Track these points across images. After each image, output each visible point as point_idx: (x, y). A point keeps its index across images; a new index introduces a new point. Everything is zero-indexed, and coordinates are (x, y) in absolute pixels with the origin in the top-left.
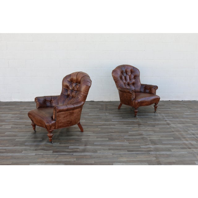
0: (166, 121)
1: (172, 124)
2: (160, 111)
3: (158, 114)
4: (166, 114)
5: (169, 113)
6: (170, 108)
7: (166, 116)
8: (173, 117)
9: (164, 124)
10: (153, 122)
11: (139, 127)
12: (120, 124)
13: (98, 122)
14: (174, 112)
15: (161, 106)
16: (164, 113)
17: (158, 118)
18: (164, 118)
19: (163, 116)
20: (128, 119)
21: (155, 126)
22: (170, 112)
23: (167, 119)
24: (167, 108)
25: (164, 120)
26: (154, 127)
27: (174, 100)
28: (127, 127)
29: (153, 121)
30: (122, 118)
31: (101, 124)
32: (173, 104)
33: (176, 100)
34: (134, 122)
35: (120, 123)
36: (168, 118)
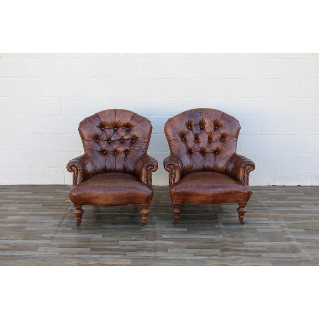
0: (288, 240)
1: (303, 251)
2: (276, 212)
3: (272, 222)
4: (288, 222)
5: (296, 219)
6: (299, 207)
7: (289, 227)
8: (308, 231)
9: (284, 250)
10: (258, 241)
11: (223, 256)
12: (179, 247)
13: (131, 240)
14: (308, 215)
15: (278, 200)
16: (285, 219)
17: (271, 230)
18: (283, 231)
19: (282, 227)
20: (200, 232)
21: (263, 255)
22: (298, 215)
23: (291, 236)
24: (293, 206)
25: (286, 237)
26: (260, 256)
27: (310, 185)
28: (195, 255)
29: (256, 239)
30: (186, 230)
31: (136, 245)
32: (306, 194)
33: (314, 185)
34: (212, 242)
35: (181, 244)
36: (294, 233)
